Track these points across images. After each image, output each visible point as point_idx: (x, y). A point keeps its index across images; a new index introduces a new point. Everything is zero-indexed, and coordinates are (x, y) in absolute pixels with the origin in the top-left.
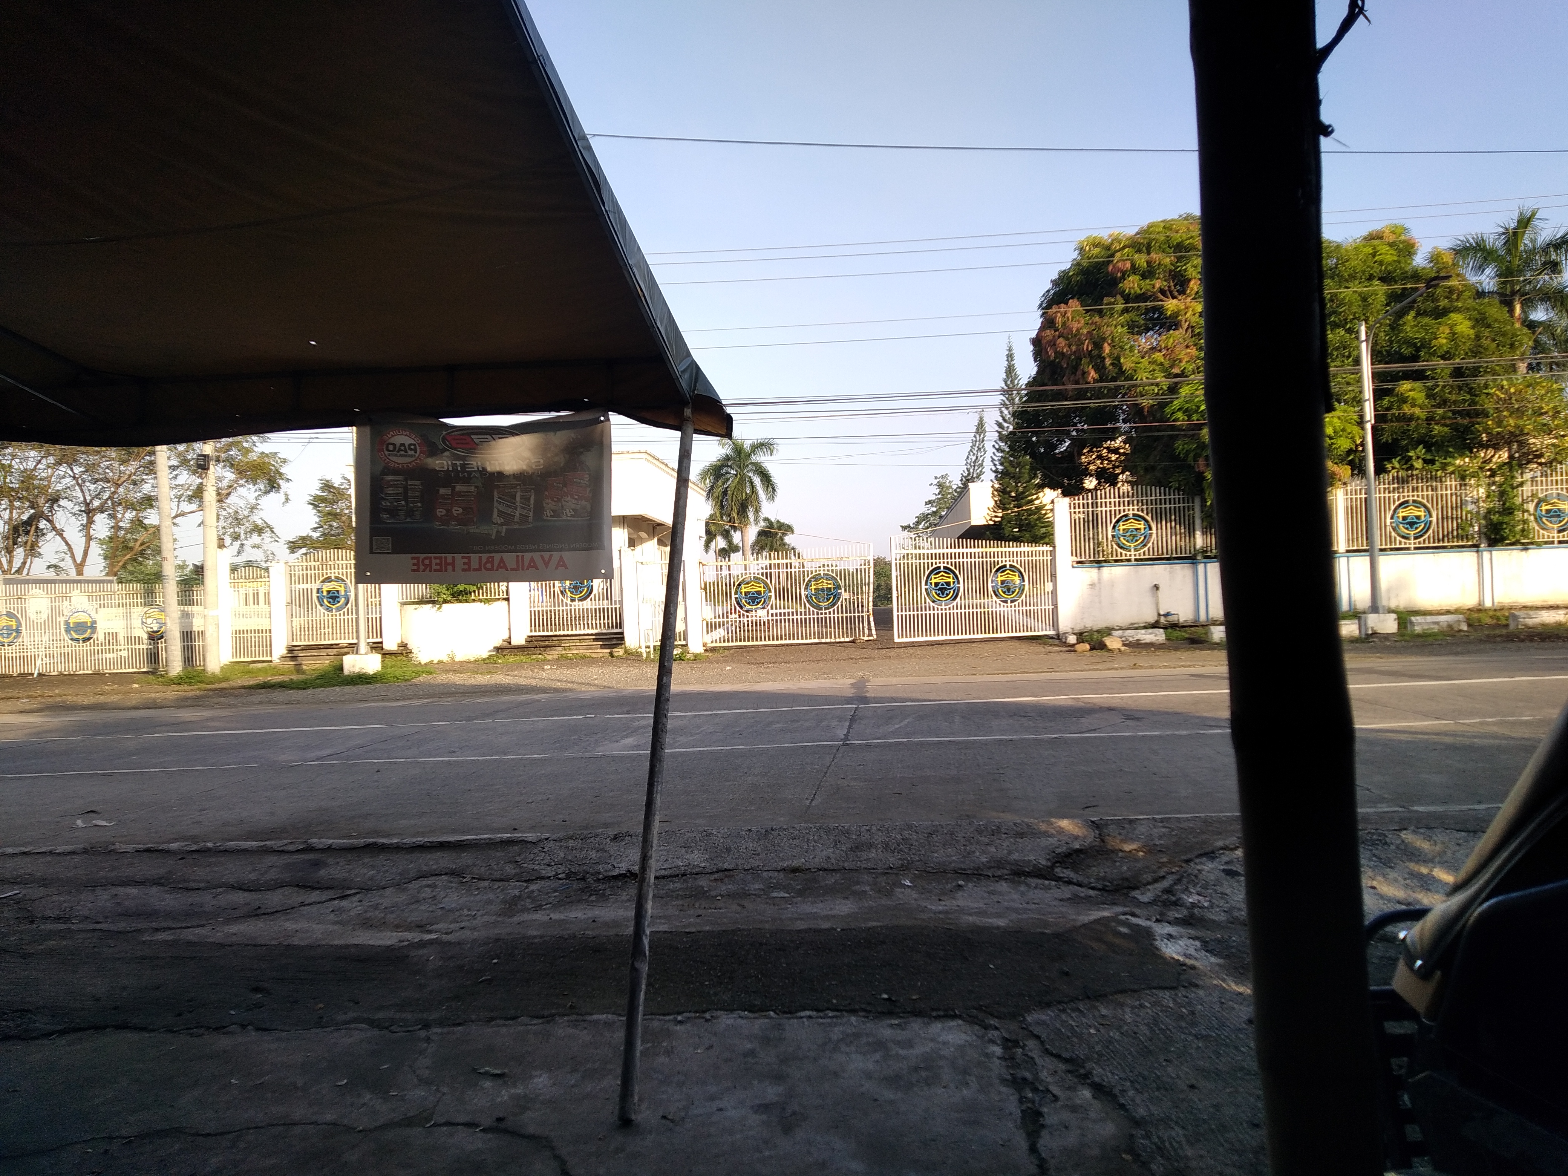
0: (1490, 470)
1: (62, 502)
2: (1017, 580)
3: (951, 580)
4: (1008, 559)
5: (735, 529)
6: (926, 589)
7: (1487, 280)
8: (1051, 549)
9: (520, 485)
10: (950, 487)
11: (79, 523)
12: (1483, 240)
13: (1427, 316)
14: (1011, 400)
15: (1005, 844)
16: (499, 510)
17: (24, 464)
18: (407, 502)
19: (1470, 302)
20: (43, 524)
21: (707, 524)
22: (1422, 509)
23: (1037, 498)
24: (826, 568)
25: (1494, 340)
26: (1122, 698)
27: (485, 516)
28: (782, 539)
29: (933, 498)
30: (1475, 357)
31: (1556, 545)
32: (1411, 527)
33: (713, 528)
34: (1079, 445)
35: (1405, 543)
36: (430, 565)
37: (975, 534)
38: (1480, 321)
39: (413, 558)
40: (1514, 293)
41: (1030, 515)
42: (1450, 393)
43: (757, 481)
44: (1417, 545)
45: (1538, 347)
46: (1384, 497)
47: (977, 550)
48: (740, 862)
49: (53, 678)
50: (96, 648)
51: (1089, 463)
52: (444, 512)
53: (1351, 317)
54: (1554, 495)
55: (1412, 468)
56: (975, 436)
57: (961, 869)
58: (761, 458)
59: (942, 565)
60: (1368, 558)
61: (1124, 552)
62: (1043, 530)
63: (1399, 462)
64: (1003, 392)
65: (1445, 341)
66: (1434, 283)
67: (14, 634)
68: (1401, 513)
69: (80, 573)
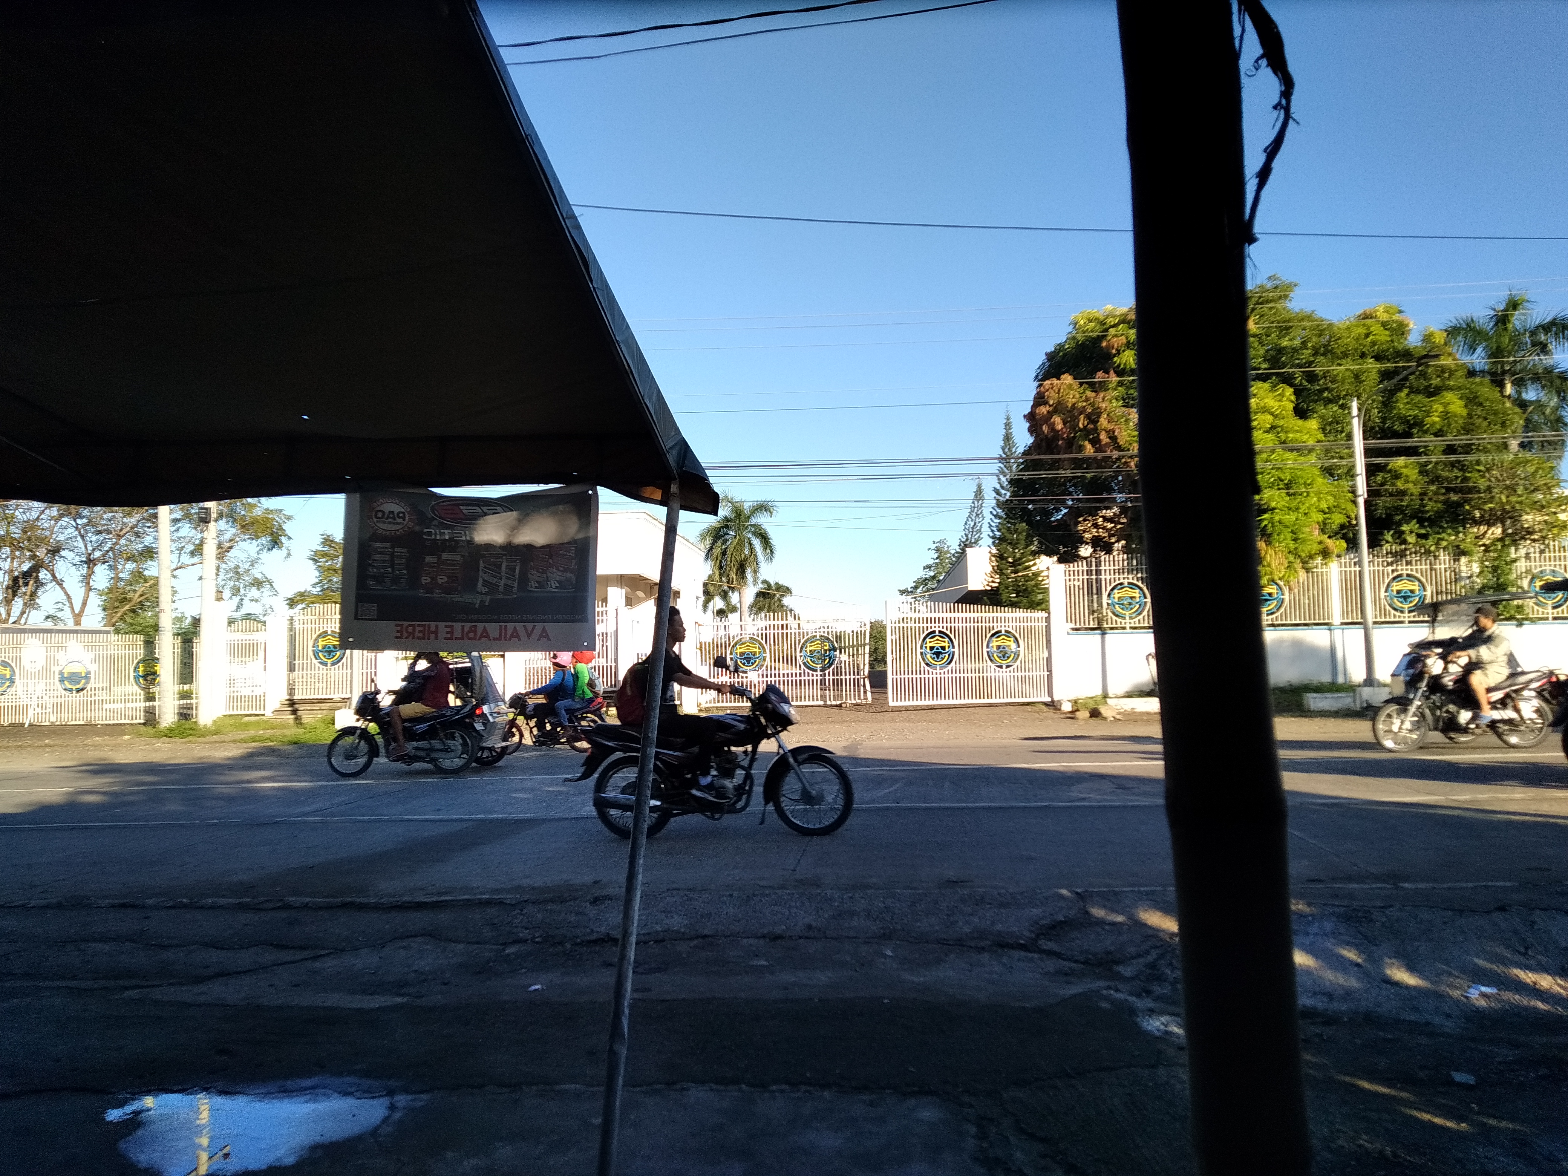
0: (1484, 545)
1: (63, 553)
2: (1013, 646)
3: (946, 645)
4: (1003, 624)
5: (733, 589)
6: (921, 653)
7: (1478, 359)
8: (1047, 615)
9: (505, 555)
10: (948, 552)
11: (79, 573)
12: (1472, 321)
13: (1419, 393)
14: (1009, 468)
15: (989, 914)
16: (484, 580)
17: (28, 514)
18: (392, 566)
19: (1462, 381)
20: (43, 575)
21: (705, 585)
22: (1417, 583)
23: (1034, 564)
24: (822, 630)
25: (1486, 419)
26: (1113, 767)
27: (470, 585)
28: (779, 600)
29: (931, 562)
30: (1467, 434)
31: (1551, 621)
32: (1406, 601)
33: (711, 589)
34: (1075, 513)
35: (1399, 617)
36: (413, 633)
37: (973, 598)
38: (1472, 400)
39: (397, 625)
40: (1504, 372)
41: (1027, 581)
42: (1442, 470)
43: (757, 543)
44: (1412, 619)
45: (1529, 426)
46: (1378, 571)
47: (972, 615)
48: (720, 928)
49: (44, 728)
50: (89, 699)
51: (1084, 532)
52: (429, 580)
53: (1344, 393)
54: (1548, 571)
55: (1404, 542)
56: (973, 503)
57: (944, 940)
58: (762, 520)
59: (937, 630)
60: (1362, 631)
61: (1119, 620)
62: (1040, 597)
63: (1392, 536)
64: (1000, 459)
65: (1437, 419)
66: (1422, 361)
67: (8, 684)
68: (1396, 587)
69: (77, 623)
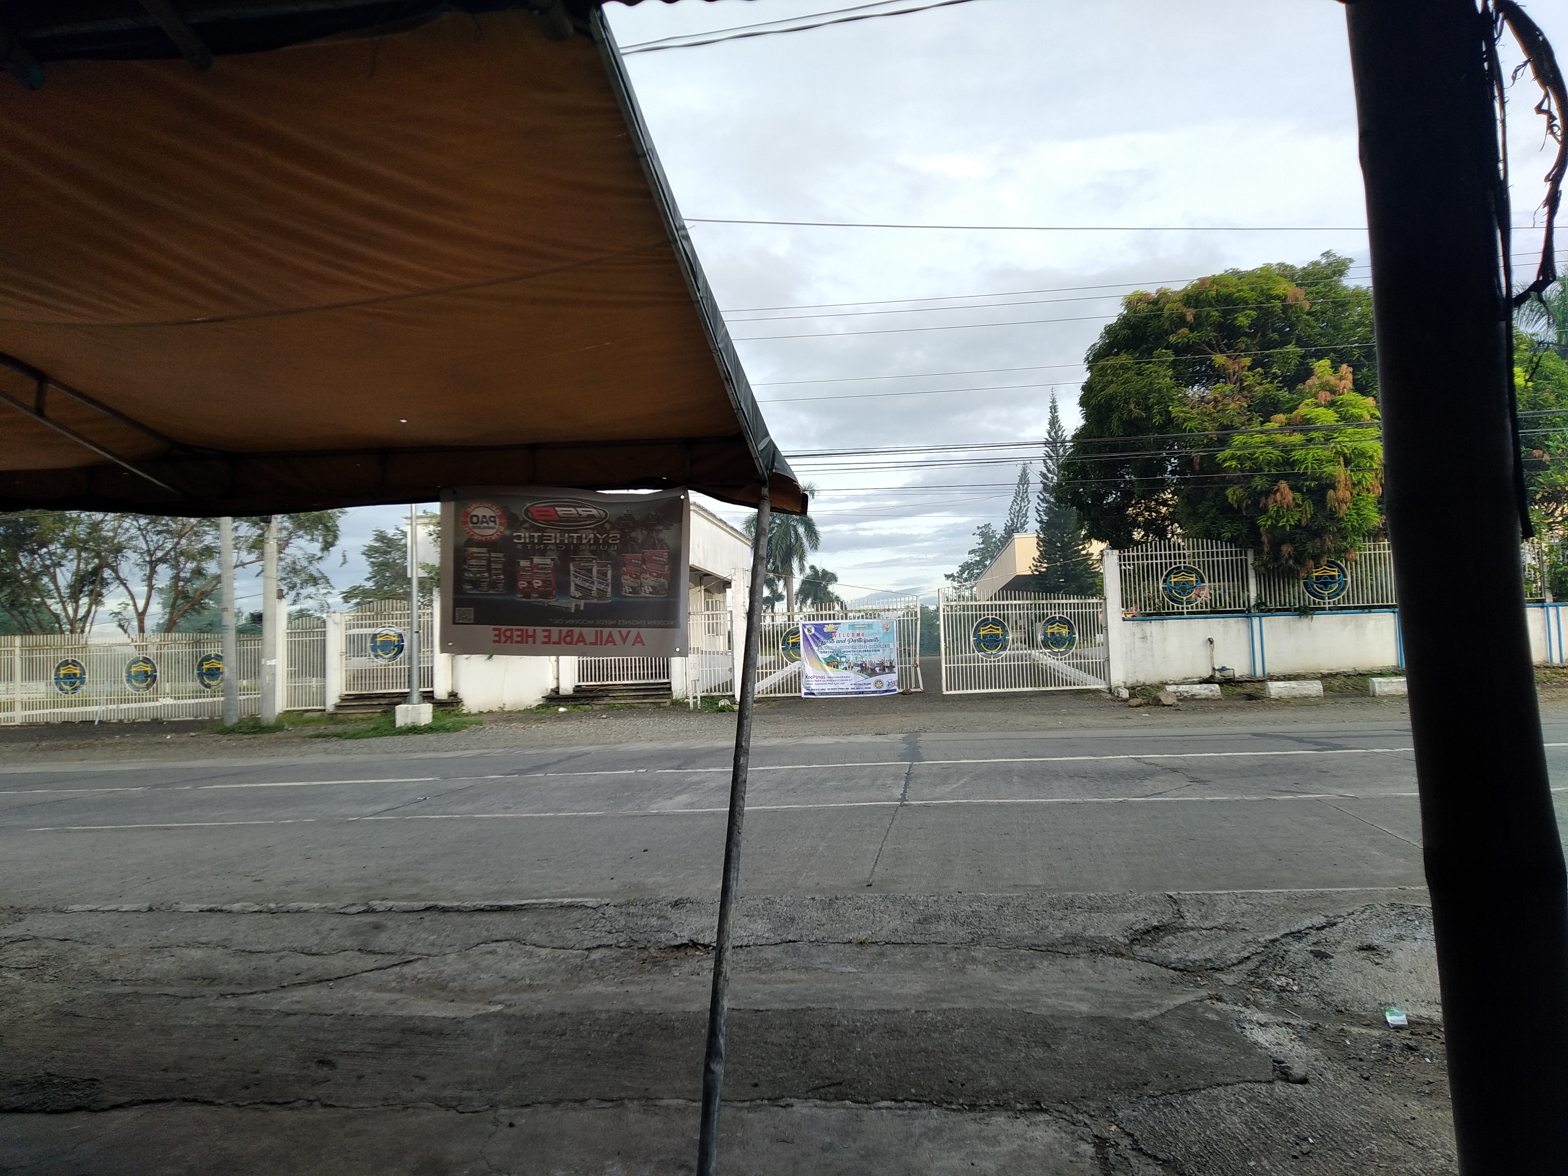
1: (129, 553)
2: (1065, 632)
3: (1000, 632)
4: (1057, 611)
5: (779, 577)
6: (975, 642)
8: (1101, 600)
9: (595, 559)
10: (993, 536)
11: (143, 573)
14: (1056, 452)
15: (1080, 918)
16: (576, 585)
18: (489, 570)
20: (107, 574)
23: (1084, 549)
26: (1184, 759)
27: (563, 588)
28: (826, 588)
29: (977, 547)
34: (1126, 497)
36: (511, 637)
37: (1019, 584)
39: (495, 629)
43: (802, 531)
47: (1025, 602)
48: (805, 932)
49: (113, 726)
51: (1137, 515)
52: (526, 584)
56: (1018, 487)
57: (1035, 945)
59: (990, 617)
61: (1176, 605)
62: (1090, 580)
64: (1047, 443)
67: (78, 683)
